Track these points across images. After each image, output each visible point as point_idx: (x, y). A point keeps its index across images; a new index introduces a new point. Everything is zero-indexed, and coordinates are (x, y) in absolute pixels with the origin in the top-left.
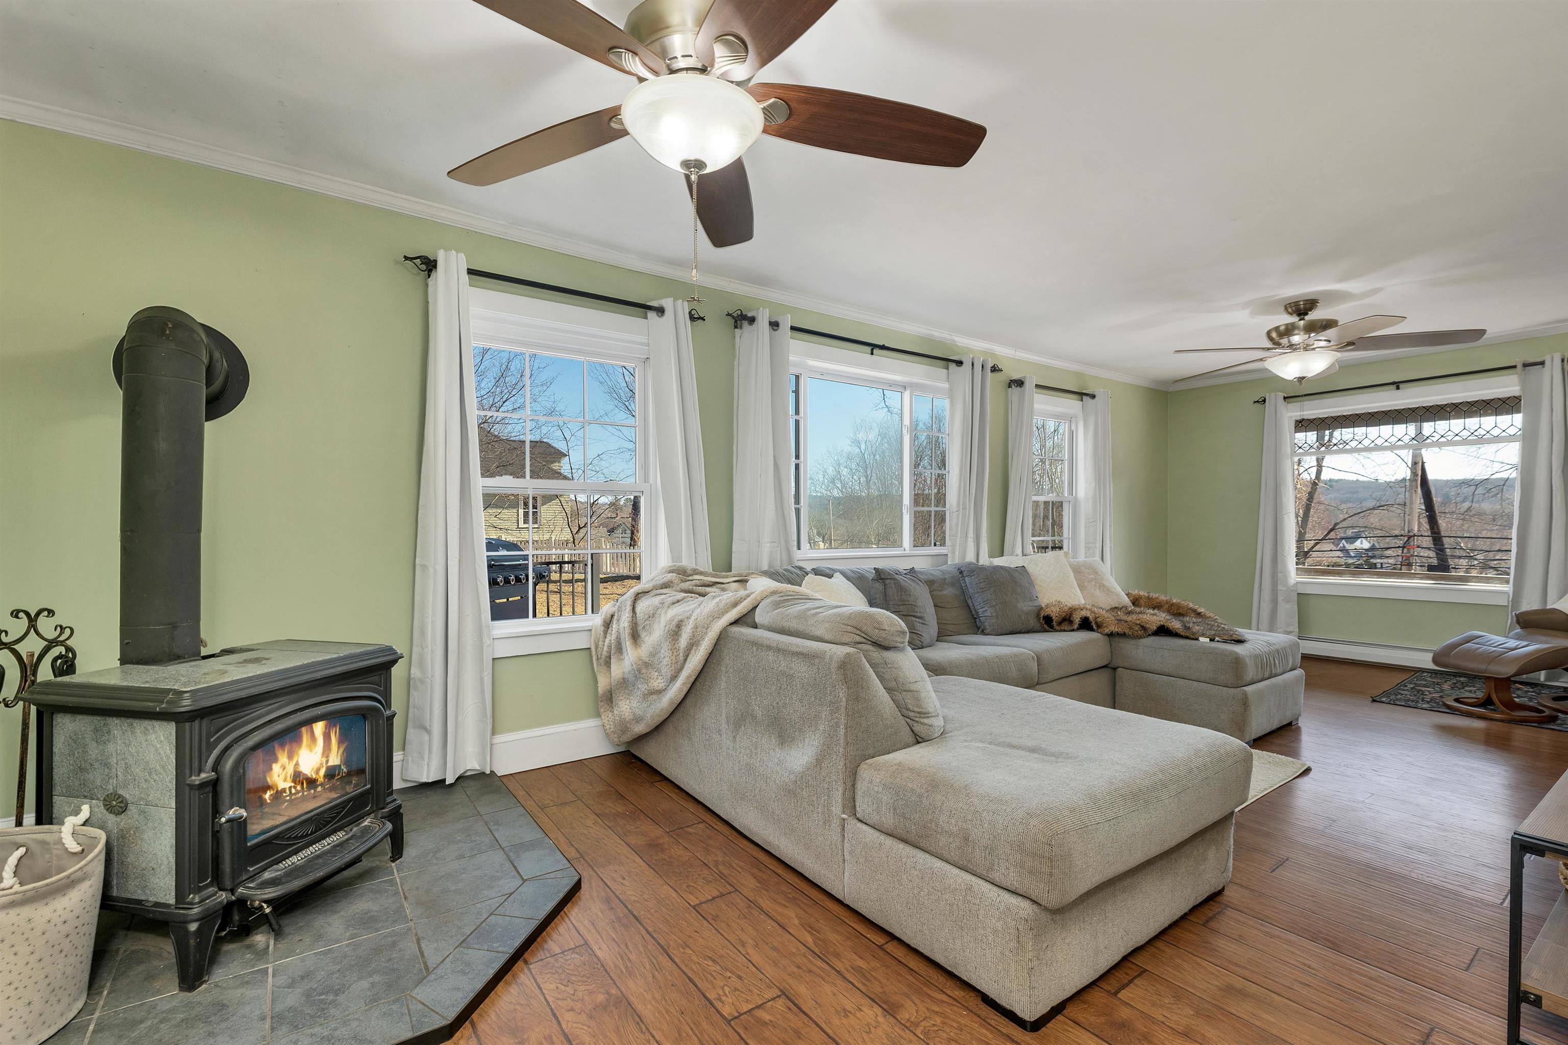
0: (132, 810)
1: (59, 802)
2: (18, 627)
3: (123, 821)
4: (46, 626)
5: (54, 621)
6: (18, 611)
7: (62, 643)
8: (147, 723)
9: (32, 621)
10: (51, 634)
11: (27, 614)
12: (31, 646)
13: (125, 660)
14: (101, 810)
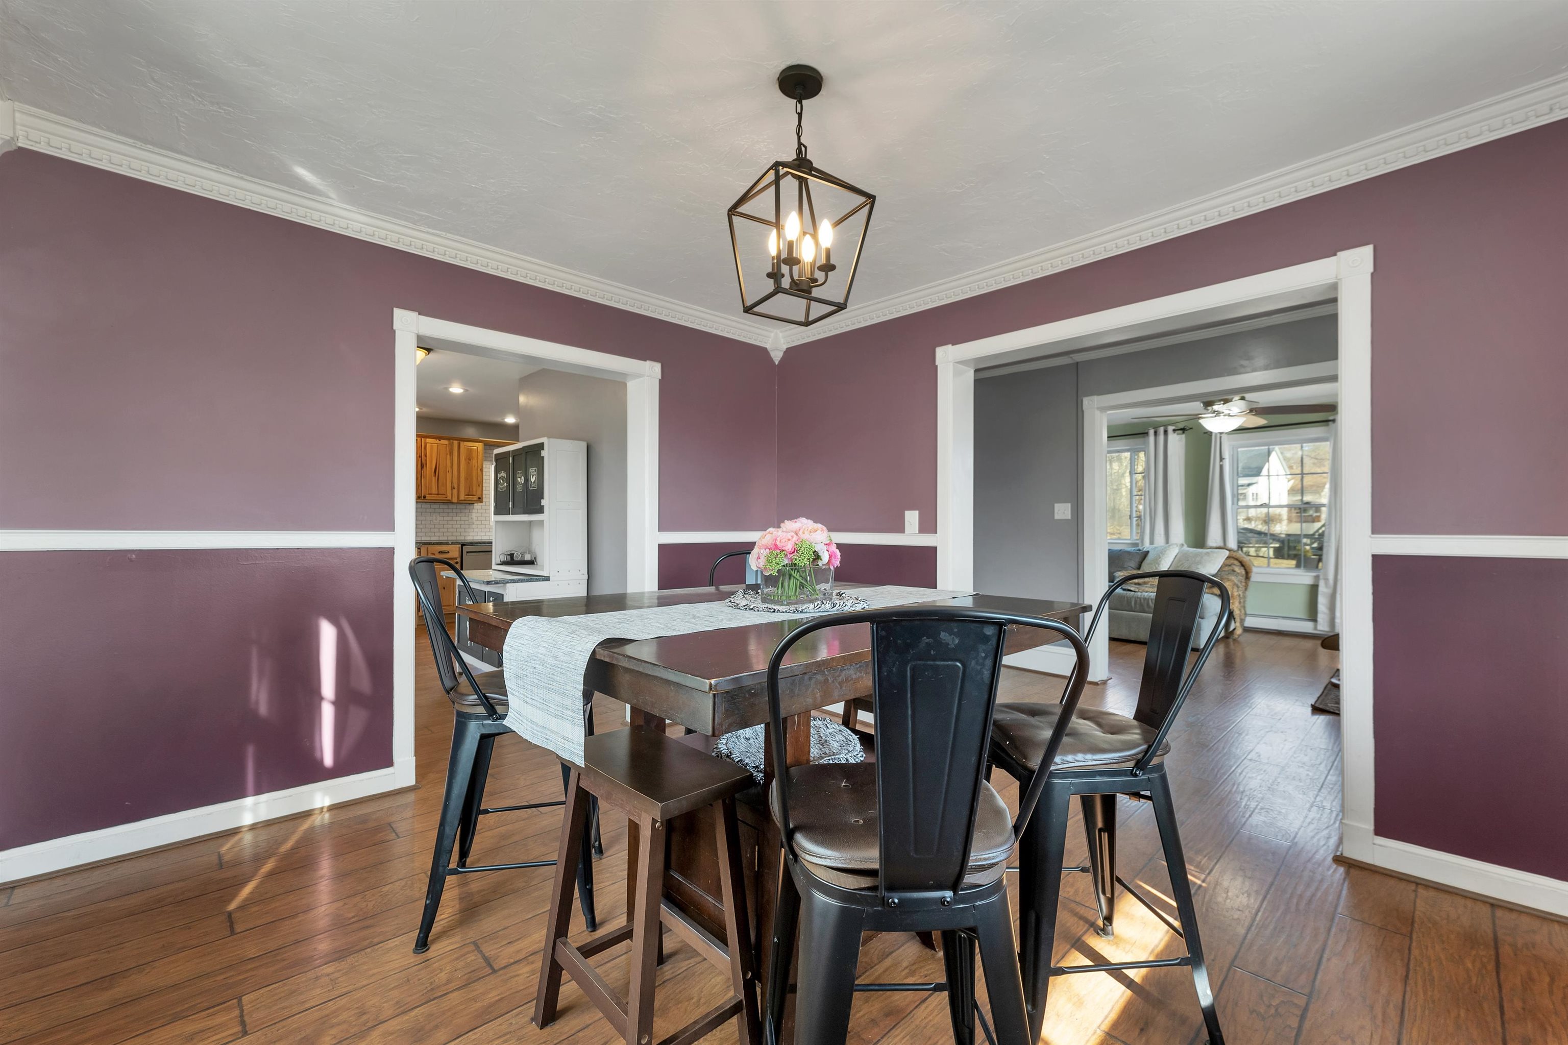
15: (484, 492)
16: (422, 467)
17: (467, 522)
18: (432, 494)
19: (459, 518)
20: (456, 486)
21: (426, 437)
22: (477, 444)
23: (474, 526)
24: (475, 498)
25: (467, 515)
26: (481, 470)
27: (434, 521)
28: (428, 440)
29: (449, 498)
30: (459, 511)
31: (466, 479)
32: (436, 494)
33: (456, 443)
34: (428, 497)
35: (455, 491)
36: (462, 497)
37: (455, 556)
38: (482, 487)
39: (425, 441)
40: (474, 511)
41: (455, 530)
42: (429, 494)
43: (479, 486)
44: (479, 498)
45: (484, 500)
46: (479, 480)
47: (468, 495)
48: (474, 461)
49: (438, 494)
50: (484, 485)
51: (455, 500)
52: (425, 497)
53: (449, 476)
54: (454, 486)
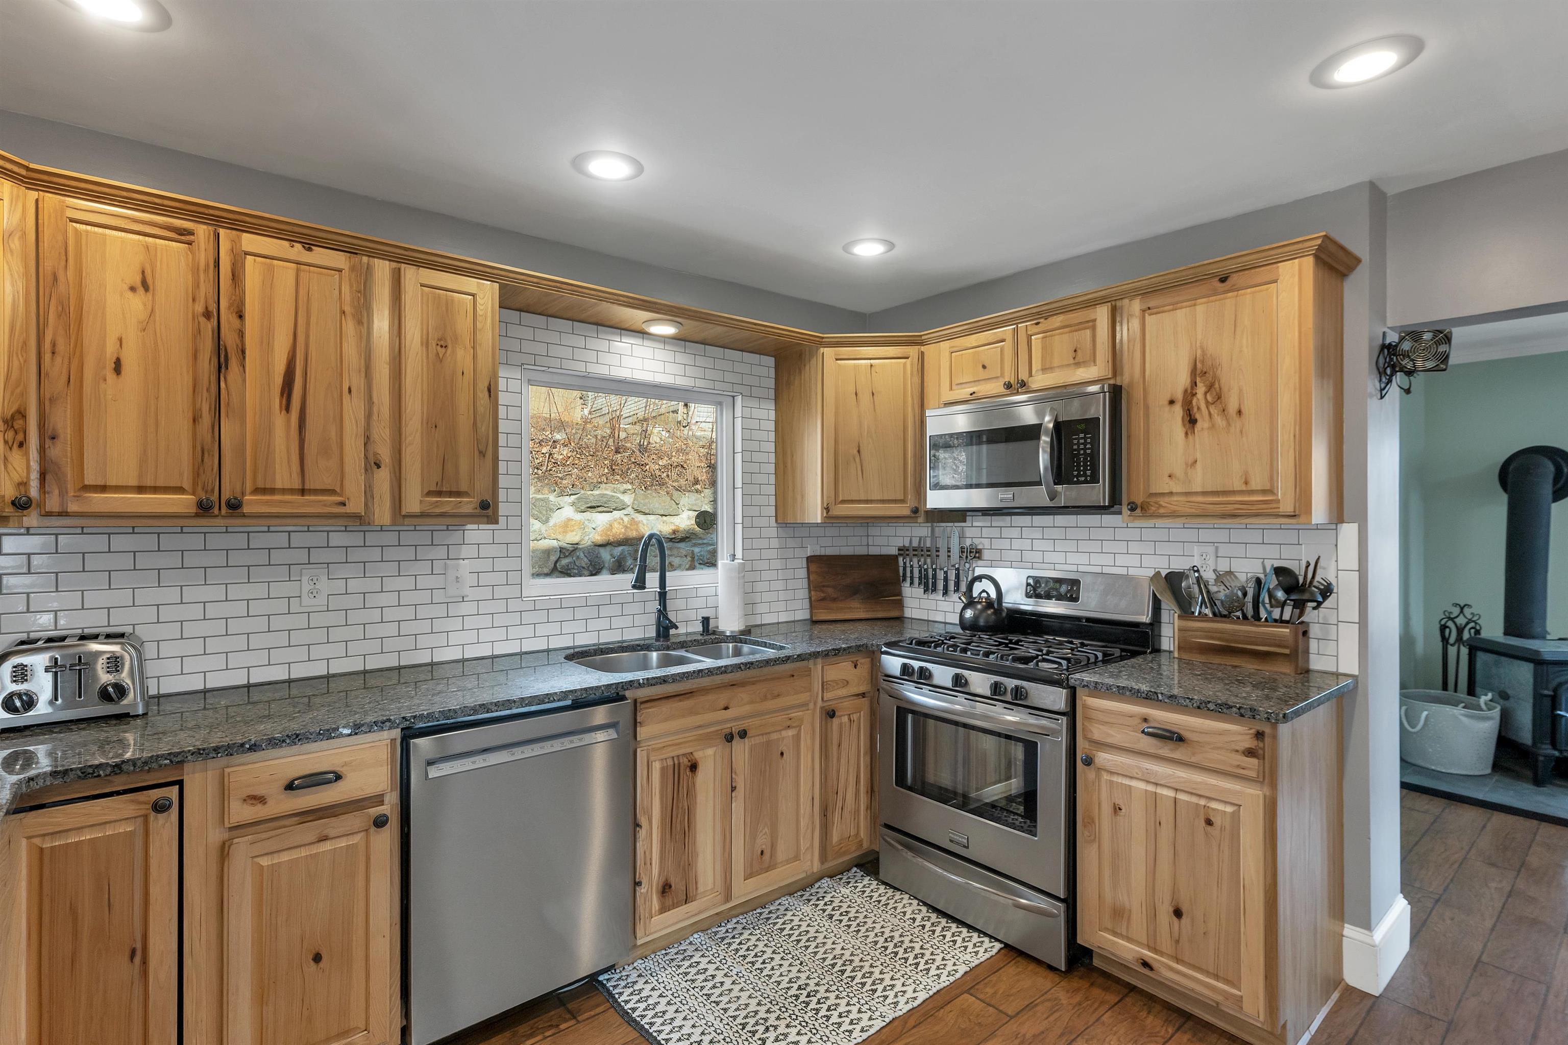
0: (1512, 700)
1: (1478, 690)
2: (1456, 611)
3: (1507, 704)
4: (1467, 611)
5: (1471, 610)
6: (1457, 604)
7: (1474, 621)
8: (1519, 662)
9: (1462, 609)
10: (1469, 617)
11: (1459, 605)
12: (1461, 621)
13: (1506, 633)
14: (1497, 697)
15: (503, 481)
16: (221, 365)
17: (439, 596)
18: (272, 491)
19: (408, 583)
20: (384, 452)
21: (239, 224)
22: (471, 284)
23: (466, 608)
24: (468, 505)
25: (438, 567)
26: (491, 391)
27: (306, 600)
28: (249, 242)
29: (356, 506)
30: (409, 553)
31: (431, 425)
32: (291, 491)
33: (382, 269)
34: (252, 503)
35: (383, 477)
36: (413, 502)
37: (370, 790)
38: (496, 459)
39: (235, 243)
40: (466, 551)
41: (392, 629)
42: (257, 491)
43: (482, 454)
44: (484, 505)
45: (503, 509)
46: (483, 429)
47: (439, 493)
48: (460, 353)
49: (303, 492)
50: (503, 454)
51: (382, 513)
52: (234, 506)
53: (353, 409)
54: (375, 454)
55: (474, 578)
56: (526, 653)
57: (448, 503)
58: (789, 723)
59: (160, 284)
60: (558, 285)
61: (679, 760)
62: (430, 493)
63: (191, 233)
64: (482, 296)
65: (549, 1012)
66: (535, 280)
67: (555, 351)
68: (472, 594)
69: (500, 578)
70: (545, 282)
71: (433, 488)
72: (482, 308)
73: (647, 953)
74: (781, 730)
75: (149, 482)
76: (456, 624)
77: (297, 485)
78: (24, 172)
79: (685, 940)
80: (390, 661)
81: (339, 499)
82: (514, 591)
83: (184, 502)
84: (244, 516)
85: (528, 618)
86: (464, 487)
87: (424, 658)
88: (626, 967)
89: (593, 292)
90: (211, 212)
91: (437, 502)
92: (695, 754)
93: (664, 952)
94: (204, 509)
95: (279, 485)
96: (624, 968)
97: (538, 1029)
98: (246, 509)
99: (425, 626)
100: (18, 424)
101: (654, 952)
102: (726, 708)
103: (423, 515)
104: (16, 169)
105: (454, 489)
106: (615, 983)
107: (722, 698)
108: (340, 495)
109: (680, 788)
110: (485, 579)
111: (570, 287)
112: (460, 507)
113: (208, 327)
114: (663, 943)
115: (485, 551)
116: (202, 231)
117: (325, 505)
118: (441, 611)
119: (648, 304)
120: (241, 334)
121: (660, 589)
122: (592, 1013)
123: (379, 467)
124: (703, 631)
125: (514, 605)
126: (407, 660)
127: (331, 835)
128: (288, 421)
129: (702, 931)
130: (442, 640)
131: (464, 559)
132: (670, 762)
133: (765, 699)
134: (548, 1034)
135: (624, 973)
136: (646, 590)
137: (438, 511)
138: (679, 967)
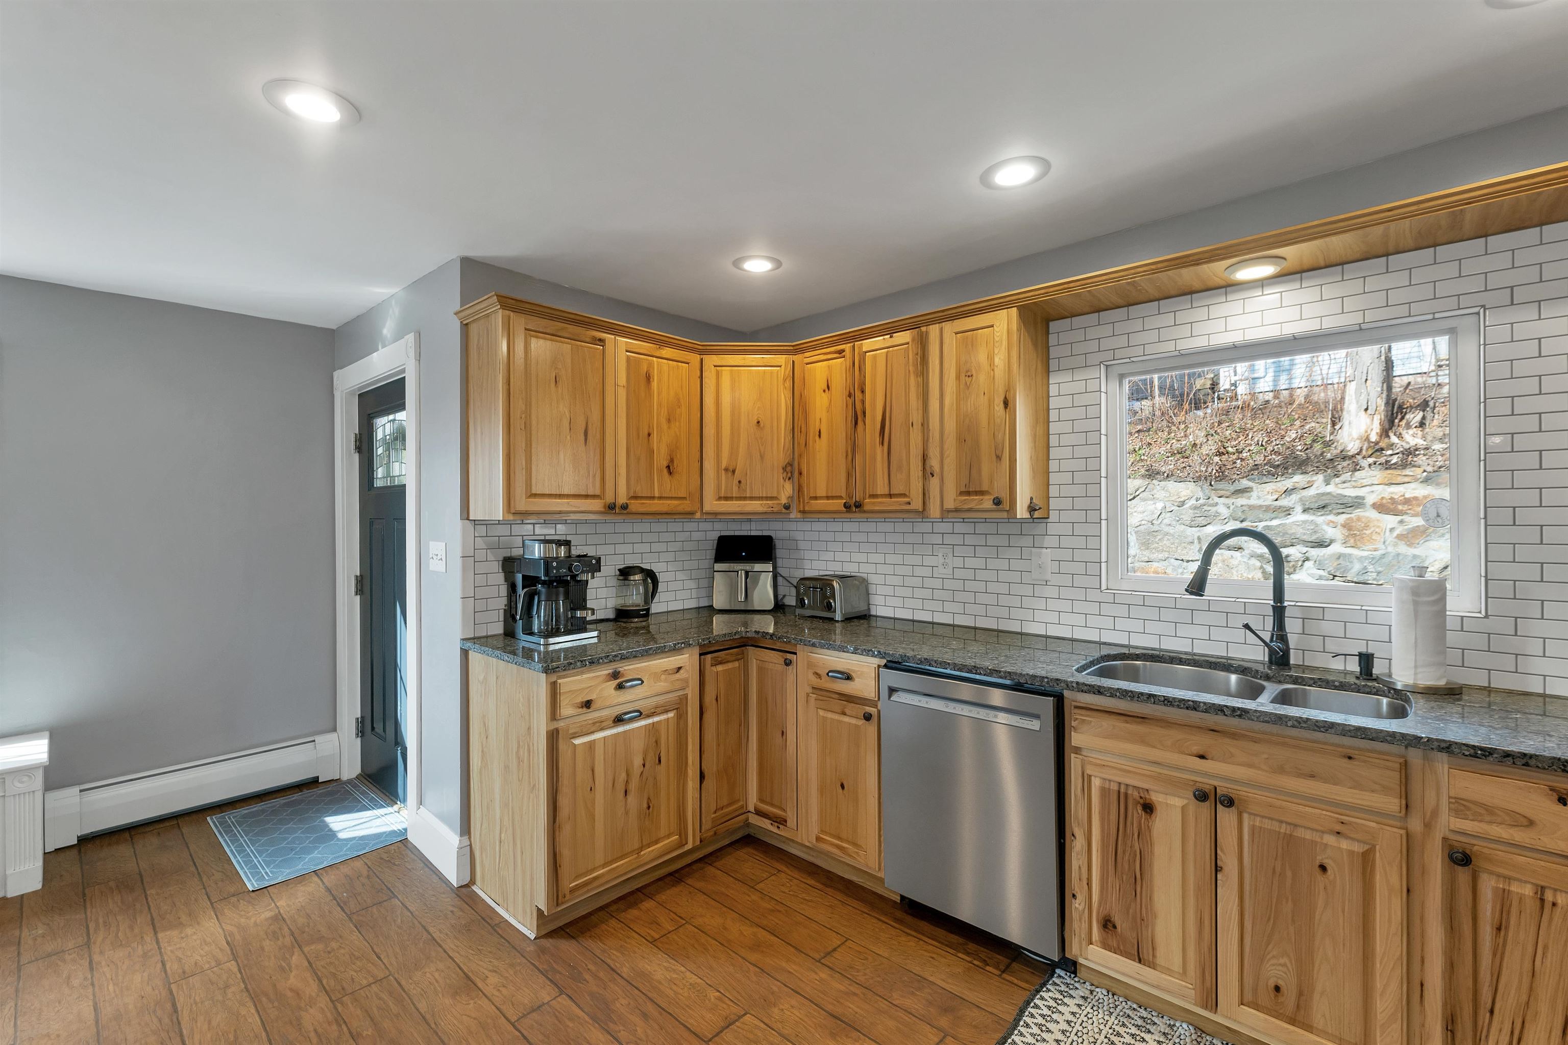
16: (856, 423)
17: (1026, 578)
18: (877, 496)
19: (1004, 564)
20: (937, 465)
21: (864, 335)
23: (1049, 591)
26: (1008, 402)
28: (869, 343)
29: (917, 504)
30: (1003, 541)
31: (961, 440)
32: (885, 496)
33: (934, 331)
34: (868, 504)
35: (934, 483)
36: (951, 500)
37: (866, 694)
39: (862, 347)
40: (1048, 541)
42: (871, 496)
43: (1000, 459)
46: (999, 437)
47: (968, 493)
48: (982, 377)
49: (890, 496)
51: (934, 509)
52: (862, 506)
54: (931, 467)
55: (1055, 567)
56: (1105, 643)
57: (973, 502)
58: (1339, 828)
59: (833, 386)
60: (1066, 286)
61: (1127, 789)
62: (962, 493)
63: (843, 351)
64: (998, 325)
65: (999, 954)
66: (1042, 291)
67: (1136, 339)
68: (1055, 580)
69: (1080, 568)
70: (1052, 289)
71: (963, 489)
72: (998, 334)
73: (1118, 992)
74: (1323, 832)
75: (830, 495)
76: (1041, 604)
77: (887, 492)
78: (792, 348)
79: (1171, 1018)
80: (991, 624)
81: (907, 500)
82: (1093, 582)
83: (838, 504)
84: (865, 512)
85: (1106, 609)
86: (985, 487)
87: (1015, 627)
88: (1087, 983)
89: (1104, 278)
90: (850, 335)
91: (965, 500)
92: (1151, 793)
93: (1135, 1006)
94: (847, 506)
95: (879, 493)
96: (1085, 983)
97: (977, 955)
98: (866, 508)
99: (1016, 601)
100: (789, 469)
101: (1127, 999)
102: (1202, 757)
103: (957, 510)
104: (788, 348)
105: (978, 489)
106: (1058, 983)
107: (1200, 742)
108: (909, 497)
109: (1129, 823)
110: (1065, 567)
111: (1078, 283)
112: (981, 504)
113: (850, 401)
114: (1142, 1000)
115: (1065, 542)
116: (847, 347)
117: (900, 504)
118: (1028, 590)
119: (1177, 262)
120: (863, 402)
121: (1274, 602)
122: (1016, 981)
123: (933, 476)
124: (1361, 673)
125: (1093, 595)
126: (1004, 626)
127: (847, 713)
128: (883, 450)
129: (1196, 1028)
130: (1028, 615)
131: (1046, 548)
132: (1114, 787)
133: (1281, 770)
134: (976, 962)
135: (1077, 985)
136: (1204, 598)
137: (966, 507)
138: (1124, 1025)
